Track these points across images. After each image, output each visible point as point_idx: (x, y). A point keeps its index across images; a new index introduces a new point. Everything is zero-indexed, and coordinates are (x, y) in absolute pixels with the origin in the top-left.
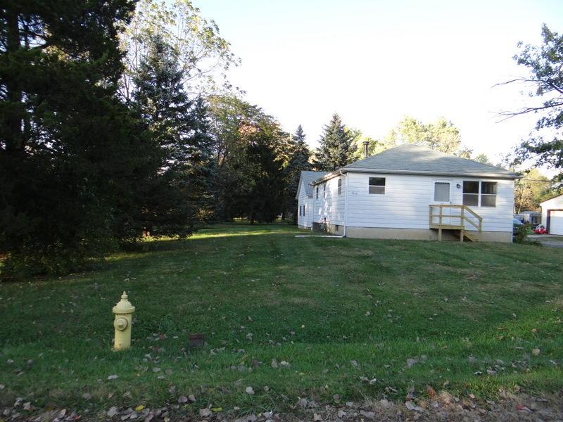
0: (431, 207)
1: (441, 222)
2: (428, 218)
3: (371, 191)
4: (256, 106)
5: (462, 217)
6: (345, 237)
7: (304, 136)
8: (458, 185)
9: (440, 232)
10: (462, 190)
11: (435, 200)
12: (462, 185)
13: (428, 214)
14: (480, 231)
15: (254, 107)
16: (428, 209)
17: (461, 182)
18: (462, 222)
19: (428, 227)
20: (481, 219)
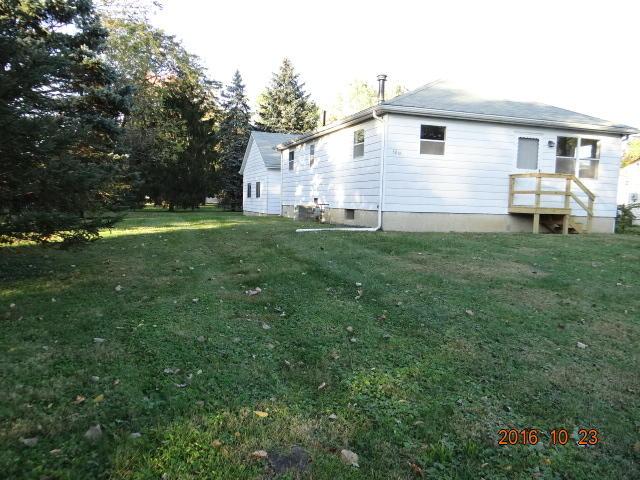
0: (512, 178)
1: (538, 202)
2: (507, 196)
3: (424, 149)
4: (175, 36)
5: (568, 194)
6: (381, 229)
7: (243, 86)
8: (550, 142)
9: (536, 219)
10: (554, 150)
11: (518, 166)
12: (555, 141)
13: (507, 189)
14: (590, 216)
15: (170, 38)
16: (507, 181)
17: (554, 137)
18: (567, 202)
19: (506, 211)
20: (592, 197)
